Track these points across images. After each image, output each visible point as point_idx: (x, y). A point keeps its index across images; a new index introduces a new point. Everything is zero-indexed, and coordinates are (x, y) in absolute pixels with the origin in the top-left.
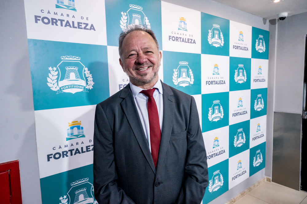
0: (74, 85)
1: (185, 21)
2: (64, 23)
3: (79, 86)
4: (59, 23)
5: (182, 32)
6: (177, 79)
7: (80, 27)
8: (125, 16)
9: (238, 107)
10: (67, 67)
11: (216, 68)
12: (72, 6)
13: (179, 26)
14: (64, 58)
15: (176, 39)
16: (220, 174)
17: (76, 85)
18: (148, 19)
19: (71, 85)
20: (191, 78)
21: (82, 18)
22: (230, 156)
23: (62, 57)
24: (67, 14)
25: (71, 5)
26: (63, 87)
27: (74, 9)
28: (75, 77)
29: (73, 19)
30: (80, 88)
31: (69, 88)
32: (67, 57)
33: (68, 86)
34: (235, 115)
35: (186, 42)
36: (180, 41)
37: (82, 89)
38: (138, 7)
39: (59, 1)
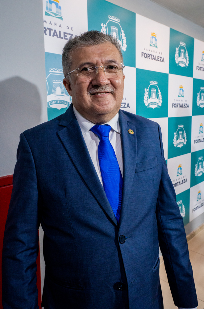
0: (59, 100)
1: (156, 36)
2: (52, 32)
3: (63, 102)
4: (48, 32)
5: (153, 48)
6: (148, 99)
7: (66, 37)
8: (104, 28)
9: (199, 133)
10: (54, 81)
11: (181, 90)
12: (59, 14)
13: (151, 42)
14: (51, 71)
15: (148, 57)
16: (182, 205)
17: (62, 100)
18: (124, 33)
19: (58, 100)
20: (159, 99)
21: (68, 28)
22: (192, 186)
23: (50, 70)
24: (55, 23)
25: (58, 12)
26: (50, 102)
27: (61, 18)
28: (61, 92)
29: (60, 29)
30: (65, 104)
31: (55, 103)
32: (54, 69)
33: (54, 101)
34: (197, 141)
35: (156, 60)
36: (151, 59)
37: (66, 105)
38: (116, 19)
39: (48, 8)
